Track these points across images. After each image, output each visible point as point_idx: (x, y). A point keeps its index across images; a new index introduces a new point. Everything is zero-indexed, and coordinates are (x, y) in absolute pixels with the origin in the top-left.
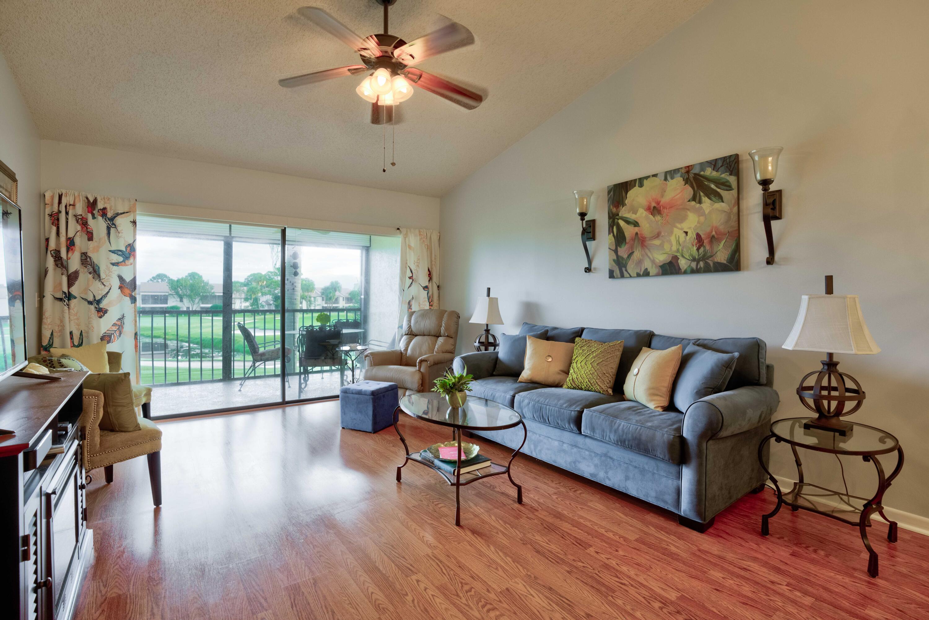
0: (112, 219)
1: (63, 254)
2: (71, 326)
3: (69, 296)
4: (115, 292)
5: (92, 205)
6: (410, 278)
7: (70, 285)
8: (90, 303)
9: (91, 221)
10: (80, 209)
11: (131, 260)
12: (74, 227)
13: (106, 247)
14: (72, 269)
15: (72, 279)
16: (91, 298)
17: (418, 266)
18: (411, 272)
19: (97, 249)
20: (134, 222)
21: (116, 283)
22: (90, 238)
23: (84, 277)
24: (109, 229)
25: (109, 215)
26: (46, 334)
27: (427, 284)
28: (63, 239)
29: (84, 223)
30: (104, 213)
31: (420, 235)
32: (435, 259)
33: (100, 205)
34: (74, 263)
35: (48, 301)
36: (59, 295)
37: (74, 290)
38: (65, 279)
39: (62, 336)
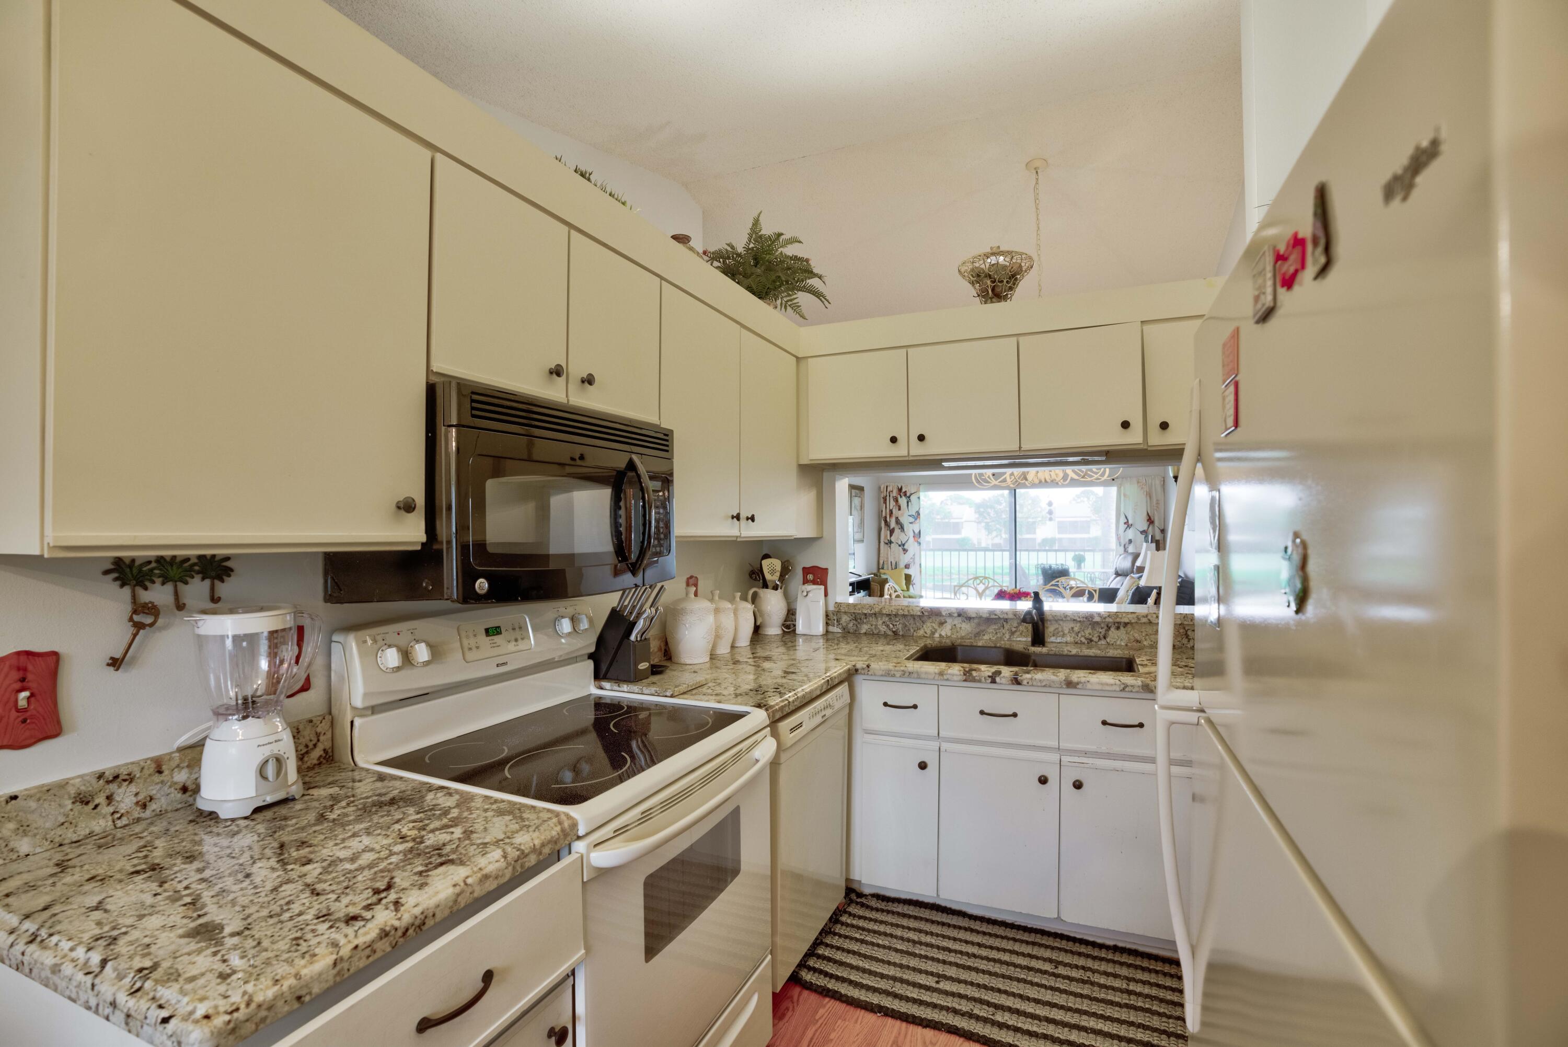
0: (909, 497)
1: (888, 520)
2: (891, 559)
3: (891, 542)
4: (912, 539)
5: (900, 490)
6: (1125, 523)
7: (891, 536)
8: (900, 546)
9: (900, 500)
10: (895, 494)
11: (918, 520)
12: (893, 503)
13: (907, 513)
14: (891, 528)
15: (892, 532)
16: (900, 543)
17: (1135, 512)
18: (1126, 517)
19: (902, 515)
20: (919, 498)
21: (911, 534)
22: (900, 509)
23: (897, 531)
24: (908, 502)
25: (908, 495)
26: (881, 562)
27: (1145, 528)
28: (888, 511)
29: (896, 500)
30: (905, 493)
31: (1138, 482)
32: (1157, 503)
33: (904, 490)
34: (893, 524)
35: (882, 544)
36: (887, 541)
37: (893, 539)
38: (889, 532)
39: (887, 564)
